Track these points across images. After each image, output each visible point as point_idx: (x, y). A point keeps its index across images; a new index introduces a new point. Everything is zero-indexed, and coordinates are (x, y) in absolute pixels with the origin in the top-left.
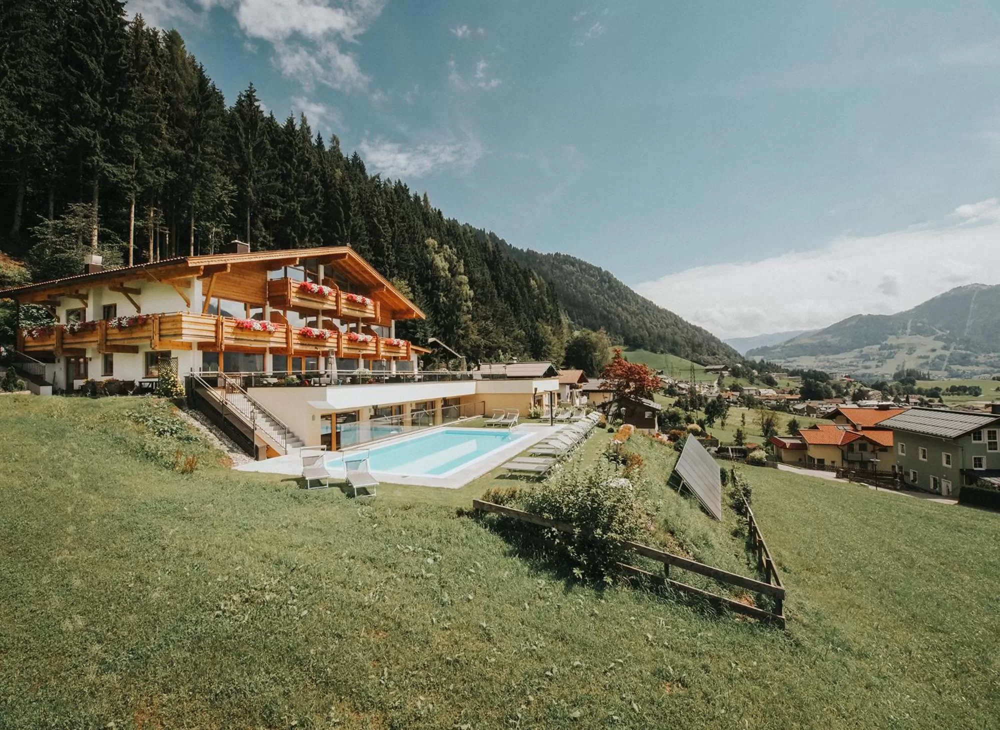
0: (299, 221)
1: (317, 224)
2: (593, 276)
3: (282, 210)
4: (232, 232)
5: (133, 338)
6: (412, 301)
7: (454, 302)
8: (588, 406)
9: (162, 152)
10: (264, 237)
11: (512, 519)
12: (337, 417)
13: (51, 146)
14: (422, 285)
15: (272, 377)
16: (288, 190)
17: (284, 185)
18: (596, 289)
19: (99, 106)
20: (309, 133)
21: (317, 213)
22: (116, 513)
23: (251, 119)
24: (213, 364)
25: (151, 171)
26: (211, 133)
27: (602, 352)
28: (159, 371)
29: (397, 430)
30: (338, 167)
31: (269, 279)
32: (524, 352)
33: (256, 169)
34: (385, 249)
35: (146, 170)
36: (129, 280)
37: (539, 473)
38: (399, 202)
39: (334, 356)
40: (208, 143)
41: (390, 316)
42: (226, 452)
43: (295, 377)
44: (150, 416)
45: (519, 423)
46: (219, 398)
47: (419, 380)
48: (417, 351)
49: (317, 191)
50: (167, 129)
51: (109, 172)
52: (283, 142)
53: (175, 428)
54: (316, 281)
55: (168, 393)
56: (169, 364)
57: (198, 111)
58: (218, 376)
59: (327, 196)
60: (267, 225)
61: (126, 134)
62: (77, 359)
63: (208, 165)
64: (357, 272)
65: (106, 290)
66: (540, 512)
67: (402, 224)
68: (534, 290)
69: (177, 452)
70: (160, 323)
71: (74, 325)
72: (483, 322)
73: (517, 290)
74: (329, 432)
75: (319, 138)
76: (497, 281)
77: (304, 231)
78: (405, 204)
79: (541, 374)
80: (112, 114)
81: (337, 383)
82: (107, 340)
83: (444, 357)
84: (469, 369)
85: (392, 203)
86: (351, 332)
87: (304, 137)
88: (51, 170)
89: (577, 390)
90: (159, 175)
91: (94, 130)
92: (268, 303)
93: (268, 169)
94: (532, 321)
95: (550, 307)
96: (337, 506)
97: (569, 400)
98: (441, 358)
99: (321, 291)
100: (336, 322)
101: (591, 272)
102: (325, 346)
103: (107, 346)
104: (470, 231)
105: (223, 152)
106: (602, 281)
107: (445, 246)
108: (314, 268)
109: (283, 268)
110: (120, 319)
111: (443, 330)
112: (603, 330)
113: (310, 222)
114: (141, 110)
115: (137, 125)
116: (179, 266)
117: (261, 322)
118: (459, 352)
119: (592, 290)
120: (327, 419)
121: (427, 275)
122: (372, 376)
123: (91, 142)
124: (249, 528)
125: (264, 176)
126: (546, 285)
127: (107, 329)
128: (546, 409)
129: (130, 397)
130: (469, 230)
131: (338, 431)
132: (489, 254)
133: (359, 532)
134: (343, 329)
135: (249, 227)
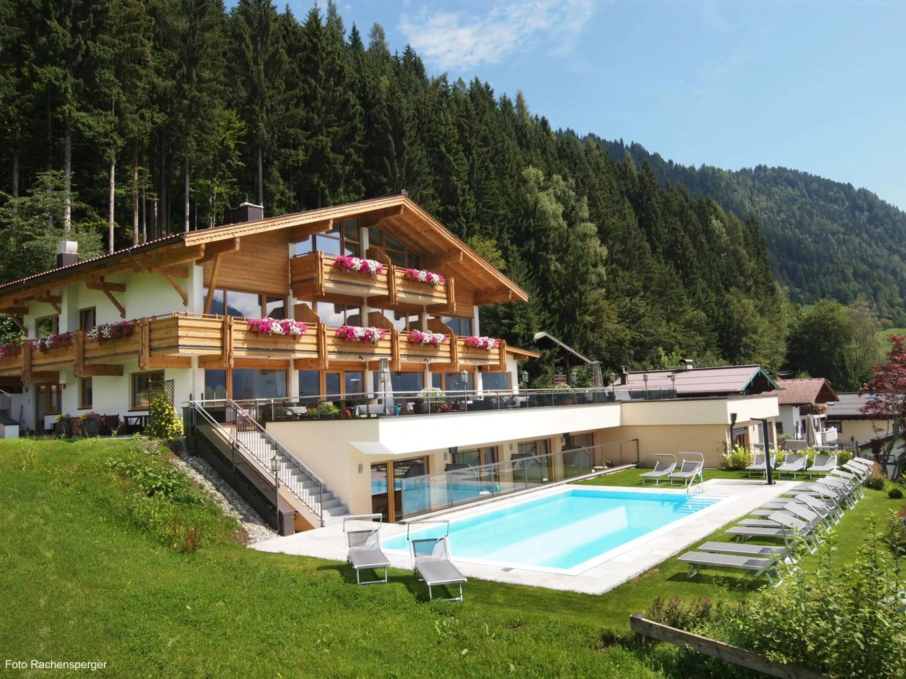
0: (329, 162)
1: (356, 164)
2: (835, 201)
3: (306, 151)
4: (241, 189)
5: (117, 354)
6: (504, 272)
7: (575, 270)
8: (841, 446)
9: (147, 87)
10: (282, 193)
11: (707, 657)
12: (395, 467)
13: (15, 97)
14: (520, 245)
15: (299, 404)
16: (312, 119)
17: (308, 113)
18: (843, 225)
19: (69, 35)
20: (340, 27)
21: (355, 148)
22: (100, 609)
23: (260, 22)
24: (220, 387)
25: (134, 116)
26: (209, 50)
27: (862, 341)
28: (150, 401)
29: (489, 488)
30: (383, 72)
31: (291, 256)
32: (705, 349)
33: (270, 93)
34: (459, 191)
35: (128, 115)
36: (112, 271)
37: (753, 572)
38: (478, 114)
39: (387, 370)
40: (204, 65)
41: (471, 300)
42: (239, 521)
43: (330, 404)
44: (140, 467)
45: (706, 478)
46: (228, 438)
47: (523, 405)
48: (516, 356)
49: (354, 114)
50: (152, 53)
51: (83, 124)
52: (305, 48)
53: (170, 484)
54: (358, 254)
55: (161, 432)
56: (162, 389)
57: (191, 21)
58: (227, 405)
59: (369, 121)
60: (285, 176)
61: (103, 68)
62: (49, 385)
63: (206, 98)
64: (418, 233)
65: (84, 289)
66: (760, 649)
67: (485, 149)
68: (719, 237)
69: (175, 520)
70: (150, 331)
71: (45, 340)
72: (628, 300)
73: (687, 240)
74: (383, 491)
75: (355, 33)
76: (648, 227)
77: (337, 177)
78: (487, 117)
79: (741, 387)
80: (85, 44)
81: (394, 414)
82: (85, 359)
83: (562, 364)
84: (606, 382)
85: (468, 117)
86: (411, 329)
87: (333, 36)
88: (14, 131)
89: (816, 416)
90: (145, 121)
91: (64, 68)
92: (291, 292)
93: (285, 91)
94: (718, 291)
95: (751, 265)
96: (403, 615)
97: (799, 436)
98: (557, 365)
99: (365, 267)
100: (389, 315)
101: (831, 194)
102: (373, 354)
103: (85, 367)
104: (598, 147)
105: (225, 75)
106: (855, 208)
107: (555, 177)
108: (354, 233)
109: (311, 237)
110: (101, 328)
111: (557, 318)
112: (862, 301)
113: (344, 163)
114: (120, 32)
115: (116, 54)
116: (174, 246)
117: (282, 321)
118: (585, 354)
119: (835, 227)
120: (379, 470)
121: (527, 229)
122: (447, 400)
123: (60, 85)
124: (276, 642)
125: (280, 103)
126: (741, 226)
127: (84, 342)
128: (755, 452)
129: (114, 439)
130: (594, 146)
131: (398, 489)
132: (633, 182)
133: (439, 661)
134: (400, 325)
135: (261, 181)
